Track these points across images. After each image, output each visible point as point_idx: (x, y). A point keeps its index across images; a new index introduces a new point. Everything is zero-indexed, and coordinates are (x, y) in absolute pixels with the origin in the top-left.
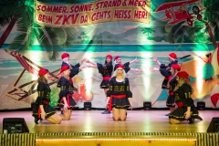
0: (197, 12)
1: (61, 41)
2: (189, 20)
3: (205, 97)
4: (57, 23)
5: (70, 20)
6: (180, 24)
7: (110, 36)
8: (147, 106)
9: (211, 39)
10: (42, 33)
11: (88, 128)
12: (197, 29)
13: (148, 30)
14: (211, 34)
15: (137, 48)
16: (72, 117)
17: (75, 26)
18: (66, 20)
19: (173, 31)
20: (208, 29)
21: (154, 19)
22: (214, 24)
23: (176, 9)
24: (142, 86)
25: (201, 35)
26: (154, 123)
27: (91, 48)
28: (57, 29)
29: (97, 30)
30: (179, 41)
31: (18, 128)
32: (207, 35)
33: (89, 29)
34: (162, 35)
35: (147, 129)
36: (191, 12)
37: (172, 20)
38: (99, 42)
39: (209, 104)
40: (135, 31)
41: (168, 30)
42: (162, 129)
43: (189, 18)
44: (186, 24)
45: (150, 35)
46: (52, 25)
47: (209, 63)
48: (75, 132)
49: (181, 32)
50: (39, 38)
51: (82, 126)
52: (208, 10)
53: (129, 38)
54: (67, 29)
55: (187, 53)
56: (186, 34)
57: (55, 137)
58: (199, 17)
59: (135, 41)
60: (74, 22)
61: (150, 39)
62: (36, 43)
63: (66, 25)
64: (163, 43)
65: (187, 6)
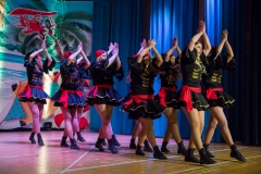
0: (49, 27)
14: (59, 52)
19: (26, 42)
20: (57, 47)
22: (64, 43)
23: (31, 17)
34: (15, 44)
36: (44, 25)
37: (26, 29)
43: (42, 31)
44: (38, 36)
52: (58, 27)
58: (50, 32)
65: (41, 18)
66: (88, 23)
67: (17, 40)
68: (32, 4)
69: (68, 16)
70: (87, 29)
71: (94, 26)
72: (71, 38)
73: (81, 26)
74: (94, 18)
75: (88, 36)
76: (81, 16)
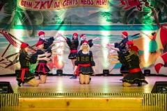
1: (39, 22)
2: (138, 6)
3: (151, 66)
4: (35, 7)
5: (46, 5)
6: (132, 9)
7: (77, 18)
8: (106, 73)
9: (155, 21)
10: (24, 15)
11: (60, 90)
12: (145, 14)
13: (107, 13)
15: (98, 27)
16: (47, 81)
17: (50, 10)
18: (43, 5)
21: (111, 5)
24: (102, 57)
25: (148, 18)
26: (111, 86)
27: (62, 28)
28: (36, 12)
29: (67, 13)
30: (131, 23)
31: (5, 90)
32: (152, 18)
33: (61, 13)
35: (106, 90)
38: (69, 23)
39: (153, 71)
40: (96, 15)
41: (123, 14)
42: (117, 91)
45: (109, 18)
46: (32, 9)
47: (153, 40)
48: (49, 93)
49: (132, 16)
50: (21, 19)
51: (55, 88)
53: (92, 20)
54: (44, 13)
55: (137, 32)
56: (136, 17)
57: (33, 97)
59: (97, 23)
60: (49, 7)
61: (108, 20)
62: (19, 23)
63: (43, 10)
64: (119, 24)
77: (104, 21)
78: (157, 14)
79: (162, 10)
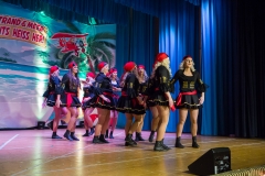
0: (82, 46)
6: (70, 53)
8: (42, 126)
9: (91, 69)
12: (82, 60)
13: (44, 53)
14: (91, 66)
19: (64, 59)
20: (89, 61)
21: (49, 45)
22: (95, 58)
23: (67, 40)
24: (37, 106)
32: (88, 66)
34: (55, 61)
36: (78, 45)
37: (64, 49)
41: (61, 57)
43: (77, 50)
44: (74, 54)
45: (46, 59)
49: (70, 60)
52: (89, 45)
58: (83, 50)
65: (76, 39)
66: (112, 42)
67: (57, 57)
68: (68, 29)
69: (97, 37)
70: (112, 46)
71: (117, 43)
72: (100, 54)
73: (107, 44)
74: (117, 37)
75: (113, 52)
76: (107, 36)
77: (41, 63)
78: (93, 62)
79: (100, 59)
